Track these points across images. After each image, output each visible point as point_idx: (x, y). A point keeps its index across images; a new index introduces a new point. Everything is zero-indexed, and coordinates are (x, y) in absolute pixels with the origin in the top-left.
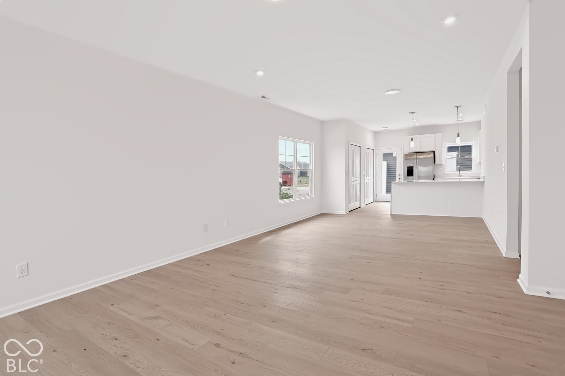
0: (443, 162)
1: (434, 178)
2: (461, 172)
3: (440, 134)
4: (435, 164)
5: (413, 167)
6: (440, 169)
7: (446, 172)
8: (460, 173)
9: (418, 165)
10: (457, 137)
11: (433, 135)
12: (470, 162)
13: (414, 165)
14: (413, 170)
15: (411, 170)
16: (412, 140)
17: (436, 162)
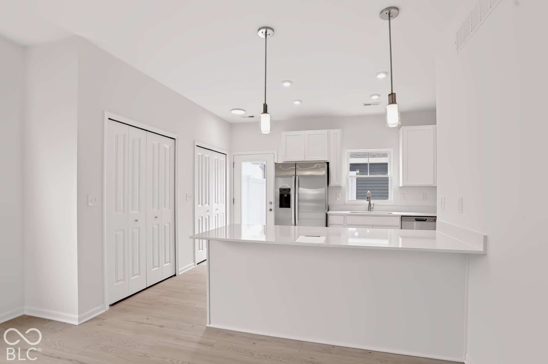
0: (343, 184)
1: (329, 213)
2: (372, 202)
3: (338, 131)
4: (330, 186)
5: (289, 190)
6: (338, 196)
7: (347, 202)
8: (370, 204)
9: (299, 187)
10: (389, 104)
11: (325, 131)
12: (386, 185)
13: (292, 187)
14: (289, 196)
15: (286, 195)
16: (265, 111)
17: (332, 182)
